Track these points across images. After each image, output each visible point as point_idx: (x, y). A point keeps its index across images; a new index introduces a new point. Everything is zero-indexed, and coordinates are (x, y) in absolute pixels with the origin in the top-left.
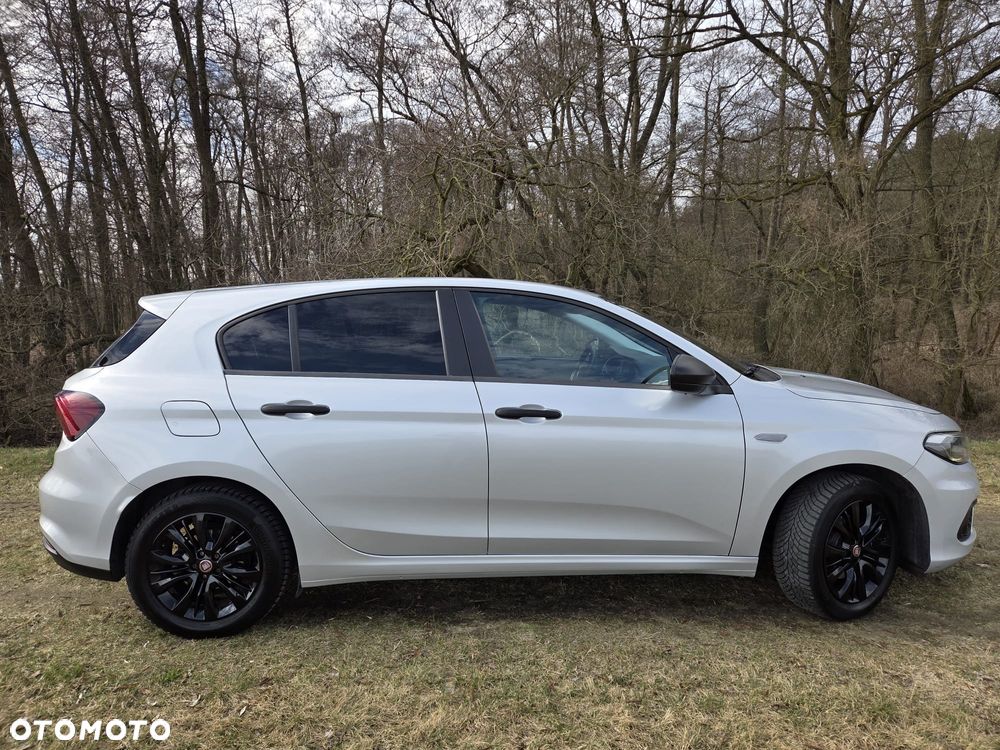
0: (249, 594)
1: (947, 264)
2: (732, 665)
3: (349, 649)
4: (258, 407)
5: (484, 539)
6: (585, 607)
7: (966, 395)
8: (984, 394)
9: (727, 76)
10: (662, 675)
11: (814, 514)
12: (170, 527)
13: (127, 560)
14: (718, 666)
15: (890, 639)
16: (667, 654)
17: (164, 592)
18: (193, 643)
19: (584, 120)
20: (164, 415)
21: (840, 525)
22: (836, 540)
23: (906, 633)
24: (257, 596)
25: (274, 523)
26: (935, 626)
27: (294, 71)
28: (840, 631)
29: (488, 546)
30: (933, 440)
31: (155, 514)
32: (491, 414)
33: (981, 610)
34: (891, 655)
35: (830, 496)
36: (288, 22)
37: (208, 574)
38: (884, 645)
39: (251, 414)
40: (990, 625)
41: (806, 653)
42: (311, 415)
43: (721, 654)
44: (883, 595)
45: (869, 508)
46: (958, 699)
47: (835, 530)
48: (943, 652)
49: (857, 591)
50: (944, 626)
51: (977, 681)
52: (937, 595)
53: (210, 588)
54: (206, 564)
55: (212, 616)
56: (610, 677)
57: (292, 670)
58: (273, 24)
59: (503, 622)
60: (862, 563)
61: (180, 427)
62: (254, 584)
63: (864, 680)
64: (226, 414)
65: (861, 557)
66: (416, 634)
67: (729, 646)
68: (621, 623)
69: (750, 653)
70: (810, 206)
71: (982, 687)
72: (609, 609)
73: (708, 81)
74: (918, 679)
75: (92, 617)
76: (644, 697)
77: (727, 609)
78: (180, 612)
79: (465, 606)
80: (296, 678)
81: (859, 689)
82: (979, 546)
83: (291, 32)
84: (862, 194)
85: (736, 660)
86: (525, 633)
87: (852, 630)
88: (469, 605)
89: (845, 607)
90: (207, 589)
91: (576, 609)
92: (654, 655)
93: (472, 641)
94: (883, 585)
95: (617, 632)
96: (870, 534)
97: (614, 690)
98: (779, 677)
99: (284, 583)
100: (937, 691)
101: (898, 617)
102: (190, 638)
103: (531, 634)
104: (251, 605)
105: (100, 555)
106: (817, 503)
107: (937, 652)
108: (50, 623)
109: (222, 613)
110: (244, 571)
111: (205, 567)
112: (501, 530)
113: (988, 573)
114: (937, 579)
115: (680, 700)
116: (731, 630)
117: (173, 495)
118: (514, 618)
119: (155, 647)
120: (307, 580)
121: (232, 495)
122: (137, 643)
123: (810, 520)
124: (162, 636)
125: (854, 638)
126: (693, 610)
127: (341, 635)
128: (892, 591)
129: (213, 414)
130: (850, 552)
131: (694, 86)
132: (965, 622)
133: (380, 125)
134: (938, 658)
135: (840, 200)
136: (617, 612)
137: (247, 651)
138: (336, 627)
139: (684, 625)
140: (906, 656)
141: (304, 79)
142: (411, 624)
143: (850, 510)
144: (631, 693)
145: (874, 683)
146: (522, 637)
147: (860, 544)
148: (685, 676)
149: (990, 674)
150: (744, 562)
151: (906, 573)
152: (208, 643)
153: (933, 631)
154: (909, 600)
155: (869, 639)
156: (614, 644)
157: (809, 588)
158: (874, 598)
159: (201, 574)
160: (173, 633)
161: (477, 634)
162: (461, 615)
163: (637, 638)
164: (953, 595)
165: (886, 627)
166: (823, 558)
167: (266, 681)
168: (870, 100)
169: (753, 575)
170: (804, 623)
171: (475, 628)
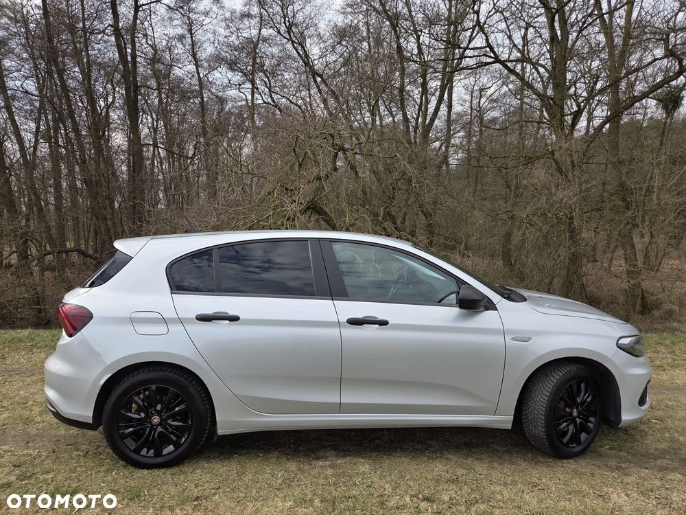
0: (183, 439)
1: (629, 214)
2: (498, 488)
3: (250, 476)
4: (194, 316)
5: (338, 403)
6: (401, 449)
7: (643, 298)
8: (655, 297)
9: (485, 81)
10: (454, 495)
11: (547, 389)
12: (133, 395)
13: (104, 416)
14: (489, 489)
15: (597, 471)
16: (454, 481)
17: (127, 437)
18: (146, 472)
19: (390, 107)
20: (132, 321)
21: (565, 395)
22: (562, 405)
23: (607, 466)
24: (189, 440)
25: (201, 392)
26: (624, 462)
27: (195, 70)
28: (565, 465)
29: (340, 408)
30: (622, 341)
31: (124, 385)
32: (344, 322)
33: (653, 451)
34: (597, 481)
35: (558, 377)
36: (192, 38)
37: (157, 426)
38: (593, 475)
39: (188, 321)
40: (659, 462)
41: (544, 481)
42: (228, 321)
43: (490, 481)
44: (592, 441)
45: (583, 385)
46: (640, 511)
47: (561, 399)
48: (630, 480)
49: (575, 439)
50: (630, 462)
51: (651, 499)
52: (626, 440)
53: (158, 435)
54: (156, 420)
55: (158, 454)
56: (420, 496)
57: (213, 491)
58: (181, 38)
59: (348, 458)
60: (578, 420)
61: (143, 329)
62: (187, 432)
63: (581, 498)
64: (173, 321)
65: (578, 417)
66: (292, 466)
67: (496, 475)
68: (425, 459)
69: (509, 480)
70: (540, 173)
71: (654, 502)
72: (417, 450)
73: (473, 84)
74: (614, 497)
75: (76, 453)
76: (443, 509)
77: (493, 450)
78: (137, 451)
79: (324, 447)
80: (217, 497)
81: (578, 504)
82: (652, 408)
83: (193, 44)
84: (574, 166)
85: (500, 485)
86: (363, 467)
87: (572, 465)
88: (326, 447)
89: (568, 449)
90: (156, 436)
91: (395, 449)
92: (448, 481)
93: (330, 472)
94: (592, 435)
95: (423, 465)
96: (583, 402)
97: (424, 505)
98: (528, 497)
99: (207, 432)
100: (626, 506)
101: (601, 456)
102: (144, 469)
103: (367, 466)
104: (184, 446)
105: (86, 413)
106: (550, 382)
107: (626, 480)
108: (47, 457)
109: (165, 451)
110: (181, 424)
111: (155, 421)
112: (349, 398)
113: (658, 426)
114: (626, 430)
115: (466, 511)
116: (496, 465)
117: (136, 373)
118: (355, 456)
119: (121, 474)
120: (222, 430)
121: (175, 373)
122: (109, 471)
123: (545, 392)
124: (125, 467)
125: (575, 471)
126: (470, 450)
127: (243, 467)
128: (597, 438)
129: (165, 321)
130: (571, 414)
131: (464, 87)
132: (644, 458)
133: (252, 107)
134: (627, 484)
135: (559, 170)
136: (422, 452)
137: (182, 477)
138: (239, 462)
139: (466, 461)
140: (607, 483)
141: (202, 76)
142: (288, 460)
143: (571, 387)
144: (435, 507)
145: (587, 500)
146: (362, 469)
147: (577, 409)
148: (468, 495)
149: (659, 495)
150: (505, 420)
151: (606, 426)
152: (156, 472)
153: (623, 465)
154: (608, 445)
155: (583, 470)
156: (421, 473)
157: (545, 437)
158: (586, 444)
159: (152, 425)
160: (132, 465)
161: (332, 467)
162: (321, 453)
163: (436, 469)
164: (636, 442)
165: (594, 462)
166: (554, 417)
167: (197, 498)
168: (578, 106)
169: (510, 428)
170: (542, 460)
171: (330, 463)
